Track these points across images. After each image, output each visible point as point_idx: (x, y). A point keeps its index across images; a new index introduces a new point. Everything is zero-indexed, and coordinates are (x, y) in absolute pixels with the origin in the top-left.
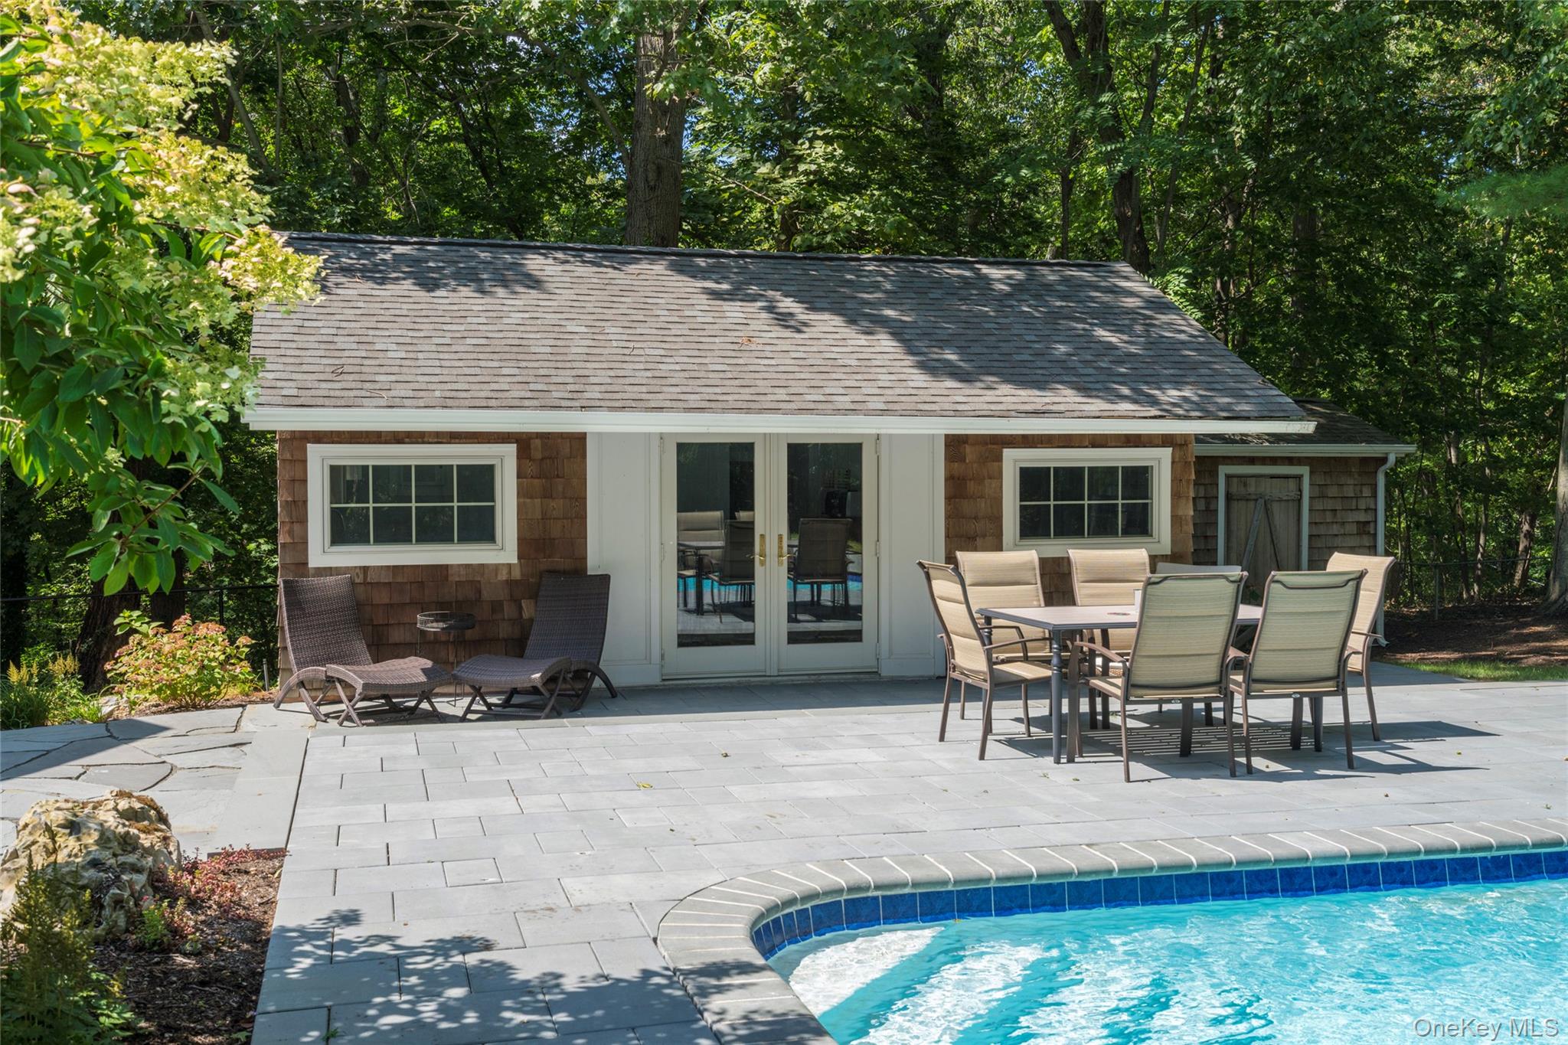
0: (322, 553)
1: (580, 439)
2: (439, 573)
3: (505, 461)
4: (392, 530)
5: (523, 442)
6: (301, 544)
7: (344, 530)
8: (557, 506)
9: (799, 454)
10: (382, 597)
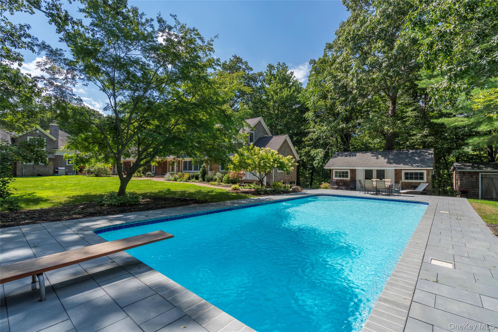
0: (334, 178)
1: (356, 169)
2: (343, 180)
3: (349, 171)
4: (340, 176)
5: (351, 170)
6: (333, 177)
7: (336, 176)
8: (353, 175)
9: (378, 171)
10: (339, 182)
